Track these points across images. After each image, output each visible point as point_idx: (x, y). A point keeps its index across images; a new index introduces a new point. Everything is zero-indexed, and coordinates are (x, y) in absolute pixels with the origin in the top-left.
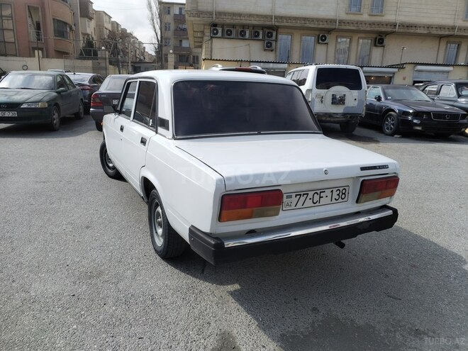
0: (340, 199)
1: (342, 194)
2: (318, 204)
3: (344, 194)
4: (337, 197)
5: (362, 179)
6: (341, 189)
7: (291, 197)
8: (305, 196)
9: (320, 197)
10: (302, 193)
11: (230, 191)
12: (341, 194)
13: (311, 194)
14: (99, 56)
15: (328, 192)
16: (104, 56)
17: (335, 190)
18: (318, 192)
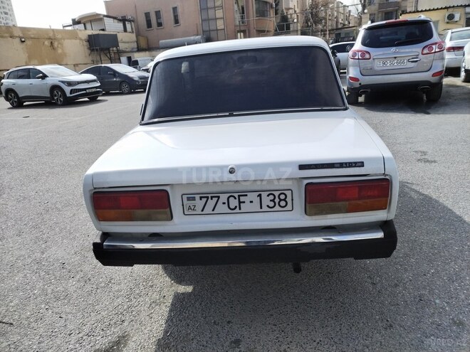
0: (277, 208)
1: (279, 199)
2: (237, 210)
3: (285, 200)
4: (272, 204)
5: (306, 181)
6: (277, 194)
7: (194, 199)
8: (215, 199)
9: (240, 202)
10: (210, 196)
11: (103, 188)
12: (277, 200)
13: (224, 198)
14: (291, 29)
15: (253, 196)
16: (296, 29)
17: (264, 195)
18: (236, 195)
